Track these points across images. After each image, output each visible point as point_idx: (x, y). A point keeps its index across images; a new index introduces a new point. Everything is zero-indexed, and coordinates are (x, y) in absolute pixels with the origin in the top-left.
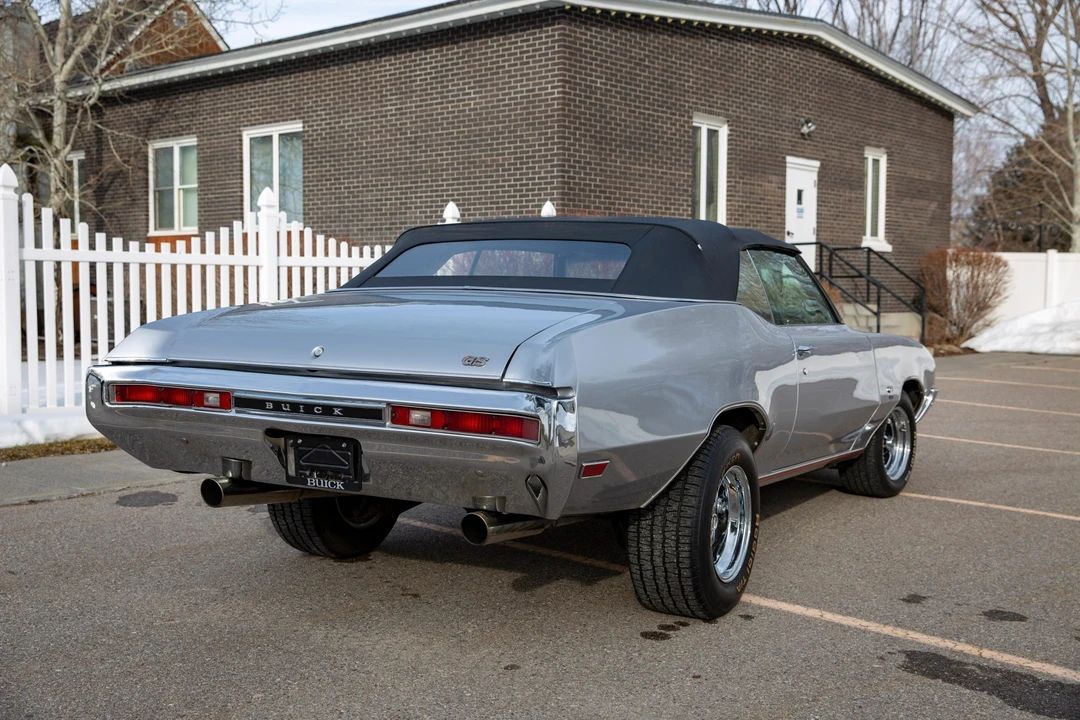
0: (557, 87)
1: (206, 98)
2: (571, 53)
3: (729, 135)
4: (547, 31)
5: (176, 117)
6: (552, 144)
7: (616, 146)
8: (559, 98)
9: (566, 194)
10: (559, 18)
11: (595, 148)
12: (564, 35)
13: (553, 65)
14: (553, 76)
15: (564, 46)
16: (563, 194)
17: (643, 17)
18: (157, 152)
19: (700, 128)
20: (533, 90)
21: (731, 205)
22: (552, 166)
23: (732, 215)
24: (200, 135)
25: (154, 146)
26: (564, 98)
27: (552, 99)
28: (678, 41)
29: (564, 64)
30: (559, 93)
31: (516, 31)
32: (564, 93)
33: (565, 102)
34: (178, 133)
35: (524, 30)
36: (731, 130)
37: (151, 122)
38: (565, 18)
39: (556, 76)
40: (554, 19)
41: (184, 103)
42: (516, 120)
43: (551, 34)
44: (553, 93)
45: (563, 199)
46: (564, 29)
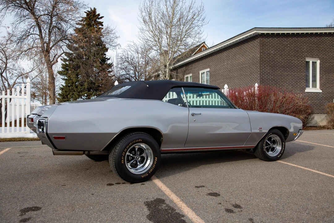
0: (259, 54)
1: (194, 65)
2: (262, 45)
3: (320, 63)
4: (256, 41)
5: (189, 70)
6: (258, 69)
7: (278, 68)
8: (259, 57)
9: (261, 81)
10: (259, 37)
11: (271, 69)
12: (260, 41)
13: (258, 49)
14: (258, 52)
15: (260, 44)
16: (260, 81)
17: (286, 34)
18: (186, 77)
19: (310, 61)
20: (254, 56)
21: (321, 82)
22: (258, 74)
23: (321, 85)
24: (193, 73)
25: (186, 76)
26: (260, 57)
27: (258, 57)
28: (300, 39)
29: (260, 48)
30: (259, 55)
31: (250, 42)
32: (260, 55)
33: (261, 58)
34: (189, 74)
35: (252, 41)
36: (320, 61)
37: (185, 71)
38: (261, 37)
39: (259, 51)
40: (258, 37)
41: (190, 67)
42: (250, 64)
43: (257, 41)
44: (258, 56)
45: (260, 82)
46: (260, 39)
